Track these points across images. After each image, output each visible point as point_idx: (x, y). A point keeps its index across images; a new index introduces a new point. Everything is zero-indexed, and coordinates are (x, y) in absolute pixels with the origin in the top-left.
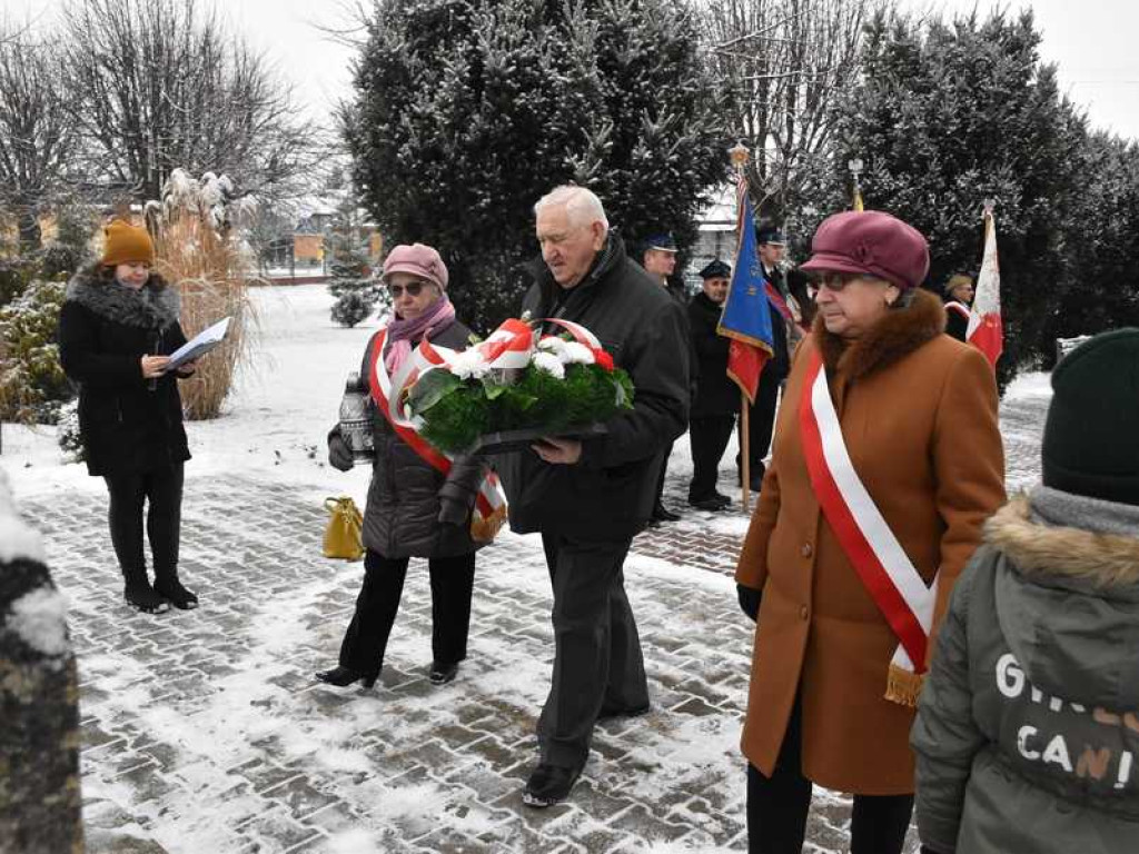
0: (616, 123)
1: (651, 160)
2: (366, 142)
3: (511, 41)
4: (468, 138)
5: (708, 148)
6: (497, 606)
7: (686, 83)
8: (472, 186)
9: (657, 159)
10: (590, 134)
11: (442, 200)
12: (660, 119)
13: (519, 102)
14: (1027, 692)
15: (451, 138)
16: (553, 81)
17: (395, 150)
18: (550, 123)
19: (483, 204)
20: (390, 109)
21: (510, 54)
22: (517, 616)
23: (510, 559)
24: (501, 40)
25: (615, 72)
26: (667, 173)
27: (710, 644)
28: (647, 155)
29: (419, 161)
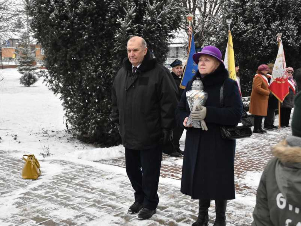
0: (137, 5)
1: (150, 20)
2: (36, 11)
4: (79, 11)
5: (172, 15)
6: (94, 195)
8: (81, 30)
9: (153, 20)
10: (127, 10)
11: (68, 36)
12: (154, 4)
14: (287, 207)
15: (71, 10)
17: (48, 15)
18: (111, 6)
19: (85, 38)
22: (102, 199)
23: (98, 177)
26: (157, 25)
27: (177, 207)
28: (149, 18)
29: (58, 20)
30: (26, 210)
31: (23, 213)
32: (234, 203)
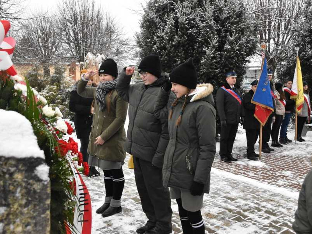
0: (219, 37)
1: (230, 49)
2: (143, 45)
3: (187, 14)
4: (174, 43)
5: (249, 44)
7: (241, 25)
8: (175, 57)
9: (232, 48)
10: (211, 41)
11: (166, 62)
12: (233, 36)
13: (189, 32)
15: (169, 43)
16: (200, 25)
17: (152, 47)
18: (199, 38)
19: (178, 63)
20: (151, 35)
21: (186, 17)
24: (184, 13)
25: (219, 22)
26: (235, 53)
27: (245, 200)
28: (229, 47)
29: (159, 50)
30: (128, 192)
31: (126, 193)
32: (294, 200)
